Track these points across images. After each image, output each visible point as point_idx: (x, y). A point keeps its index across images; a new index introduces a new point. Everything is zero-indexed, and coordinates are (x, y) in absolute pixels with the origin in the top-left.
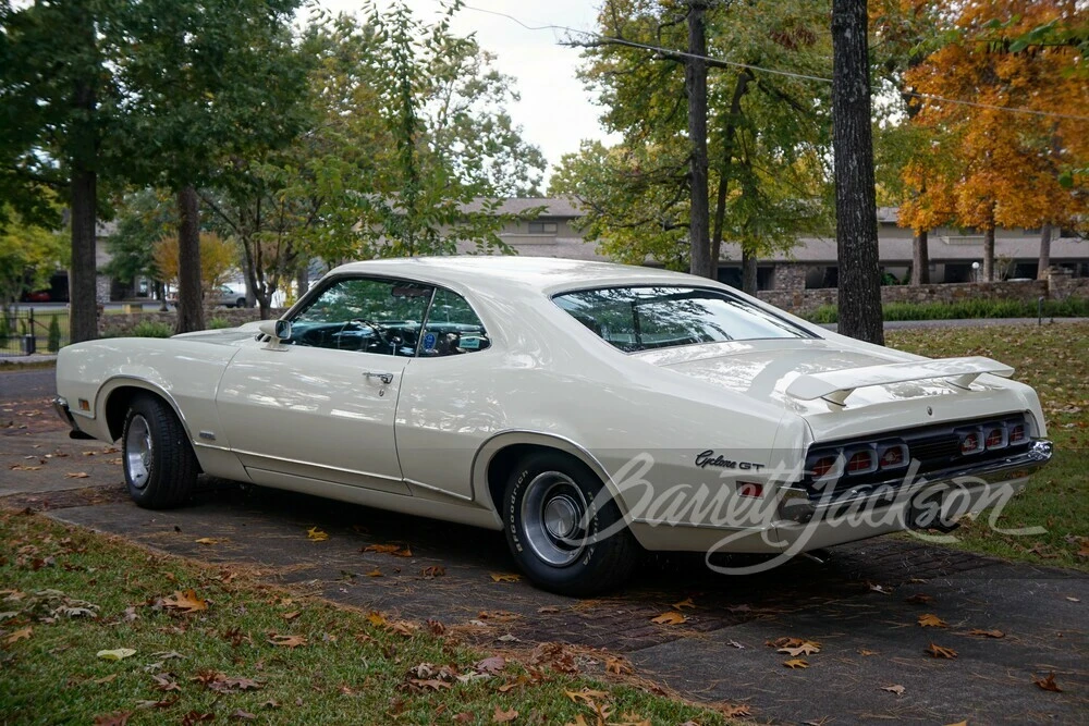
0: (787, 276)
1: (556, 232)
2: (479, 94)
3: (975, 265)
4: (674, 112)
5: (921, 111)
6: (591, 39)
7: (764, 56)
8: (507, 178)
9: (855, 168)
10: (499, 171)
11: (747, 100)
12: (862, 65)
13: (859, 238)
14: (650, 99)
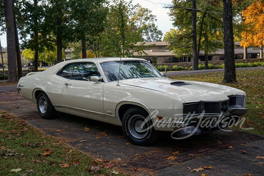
0: (215, 57)
1: (164, 49)
2: (148, 19)
3: (258, 54)
4: (189, 22)
5: (246, 20)
6: (170, 6)
7: (209, 9)
8: (154, 37)
9: (228, 33)
10: (152, 36)
11: (206, 19)
12: (230, 9)
13: (230, 50)
14: (183, 19)
